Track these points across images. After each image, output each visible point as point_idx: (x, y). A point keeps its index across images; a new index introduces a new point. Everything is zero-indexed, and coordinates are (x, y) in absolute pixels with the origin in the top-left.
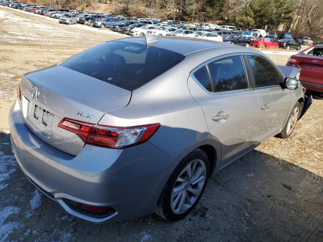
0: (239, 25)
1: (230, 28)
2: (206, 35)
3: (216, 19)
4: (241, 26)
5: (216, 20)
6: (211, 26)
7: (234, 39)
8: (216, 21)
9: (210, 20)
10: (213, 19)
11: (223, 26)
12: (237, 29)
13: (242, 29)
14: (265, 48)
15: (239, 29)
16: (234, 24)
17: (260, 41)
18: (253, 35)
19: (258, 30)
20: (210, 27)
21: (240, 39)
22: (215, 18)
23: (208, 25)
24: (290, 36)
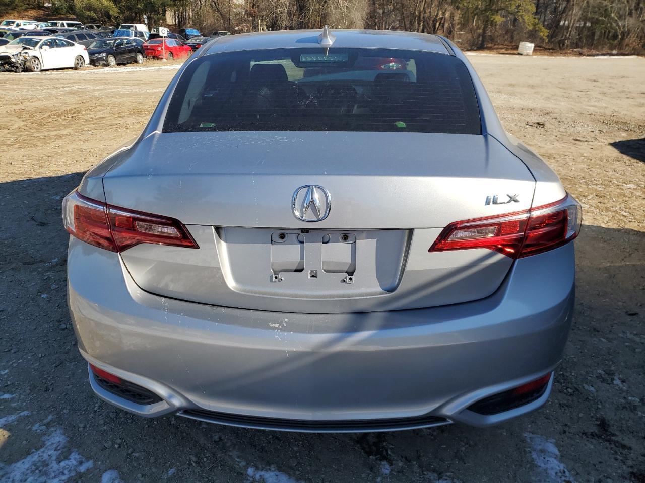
0: (87, 18)
1: (69, 25)
2: (46, 44)
3: (24, 7)
4: (93, 21)
5: (26, 10)
6: (22, 25)
7: (109, 48)
8: (26, 13)
9: (11, 11)
10: (20, 8)
11: (53, 23)
12: (87, 27)
13: (98, 27)
14: (172, 58)
15: (92, 27)
16: (72, 16)
17: (160, 46)
18: (135, 36)
19: (132, 26)
20: (20, 27)
21: (122, 47)
22: (22, 6)
23: (13, 23)
24: (196, 32)
